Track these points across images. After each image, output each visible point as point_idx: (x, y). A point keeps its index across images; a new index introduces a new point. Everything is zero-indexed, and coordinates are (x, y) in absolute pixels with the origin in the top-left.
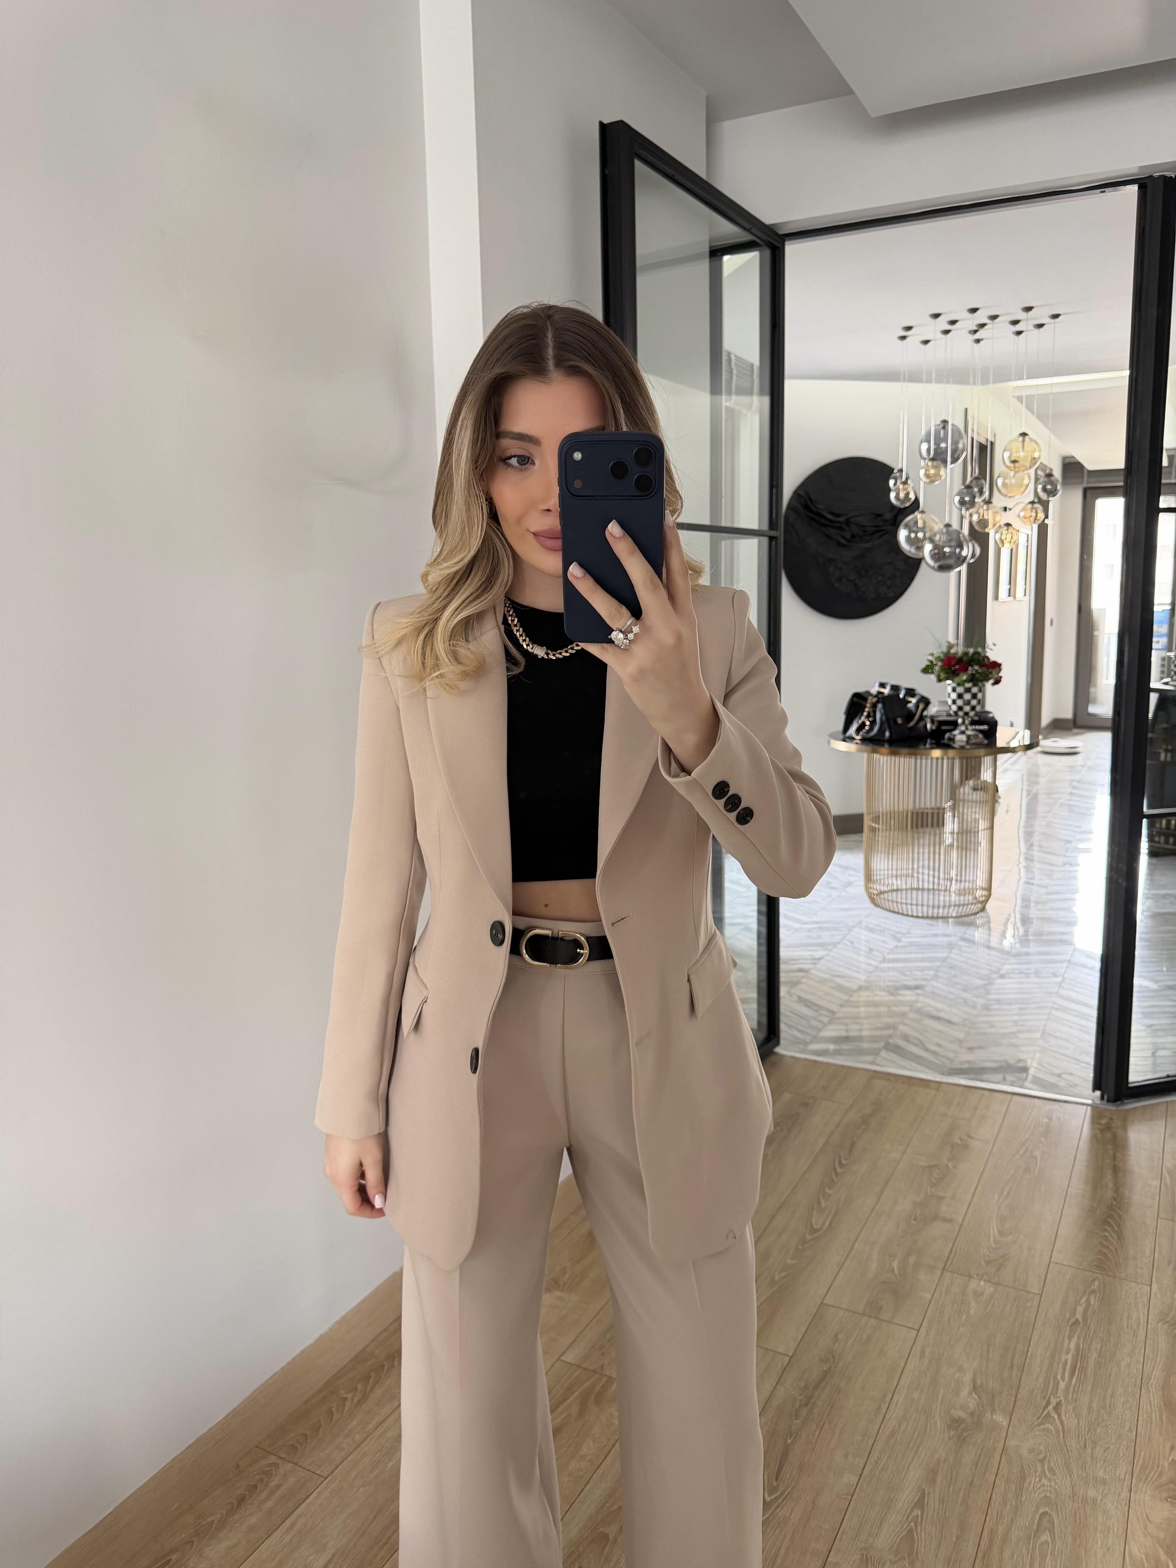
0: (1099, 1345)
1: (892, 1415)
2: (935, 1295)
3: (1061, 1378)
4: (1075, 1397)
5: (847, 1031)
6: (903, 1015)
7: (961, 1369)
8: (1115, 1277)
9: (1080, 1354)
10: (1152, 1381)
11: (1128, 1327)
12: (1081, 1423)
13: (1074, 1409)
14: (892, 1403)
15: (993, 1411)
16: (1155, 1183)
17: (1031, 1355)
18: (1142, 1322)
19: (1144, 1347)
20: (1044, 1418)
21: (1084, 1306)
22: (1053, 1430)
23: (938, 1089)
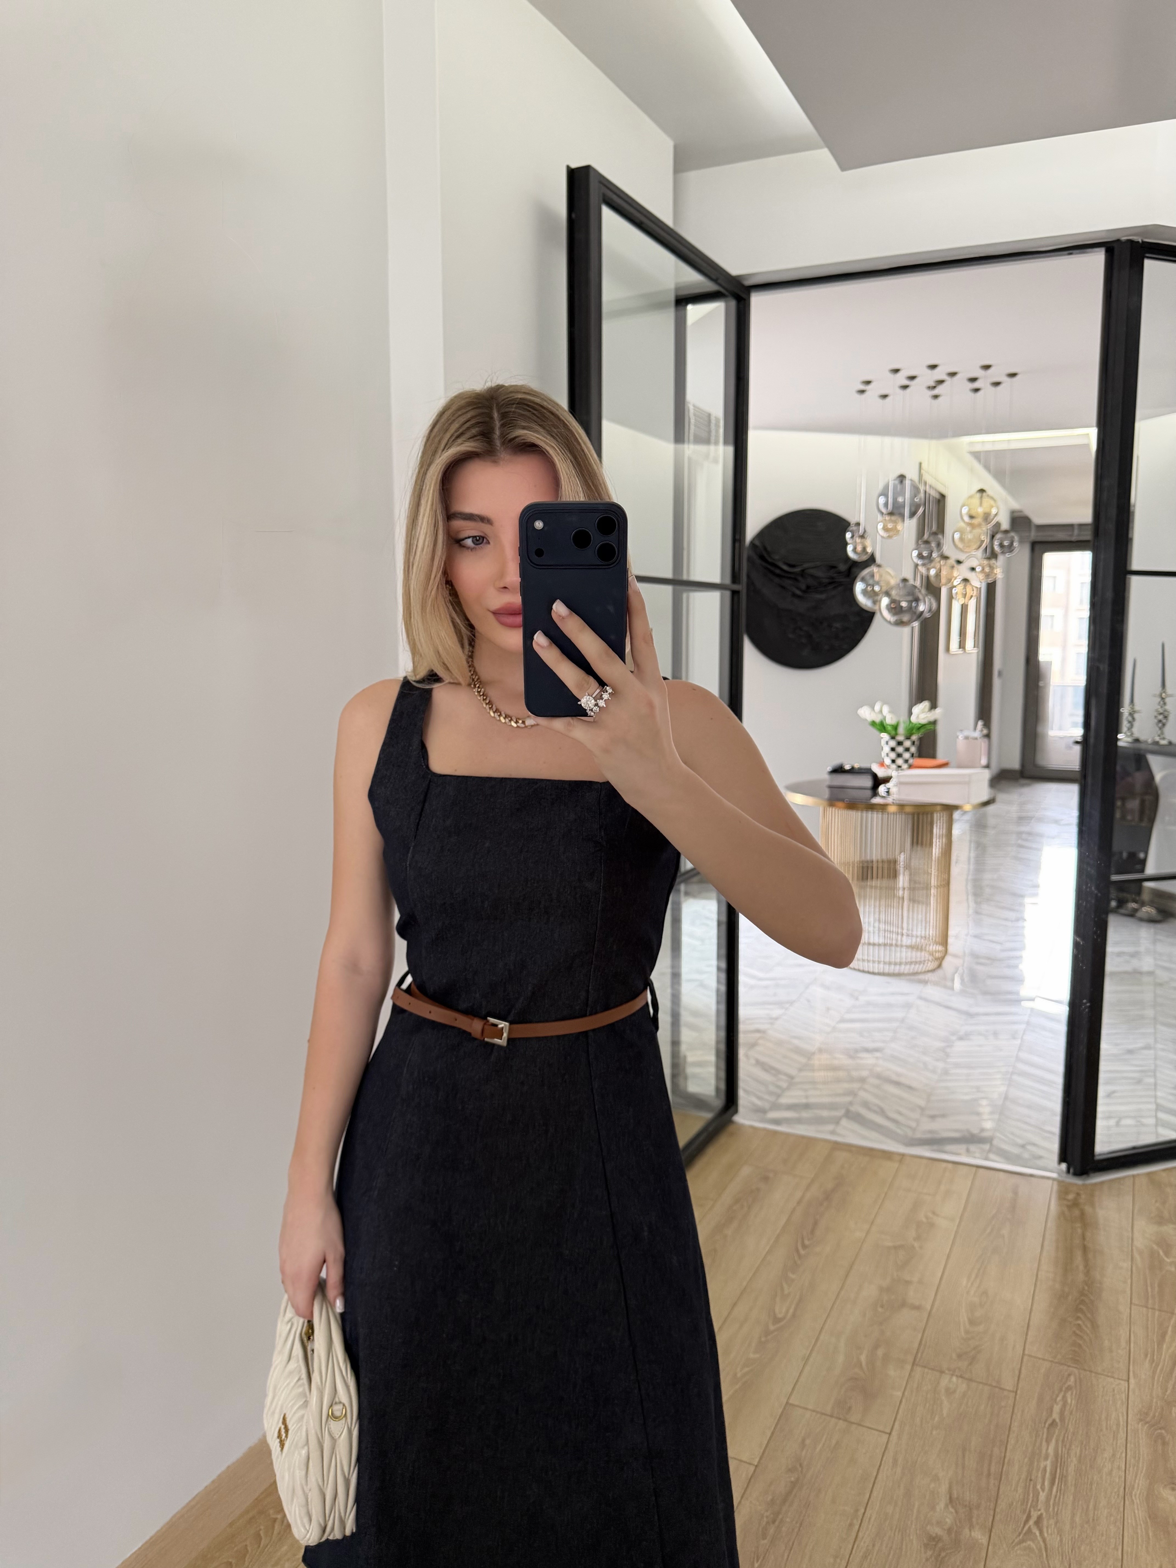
0: (1079, 1448)
1: (865, 1533)
2: (906, 1393)
3: (1041, 1488)
4: (1056, 1510)
5: (807, 1097)
6: (863, 1080)
7: (936, 1479)
8: (1091, 1371)
9: (1059, 1460)
10: (1135, 1490)
11: (1107, 1429)
12: (1064, 1539)
13: (1056, 1523)
14: (864, 1519)
15: (971, 1527)
16: (1126, 1265)
17: (1009, 1461)
18: (1121, 1423)
19: (1124, 1451)
20: (1025, 1534)
21: (1061, 1403)
22: (1035, 1547)
23: (901, 1161)
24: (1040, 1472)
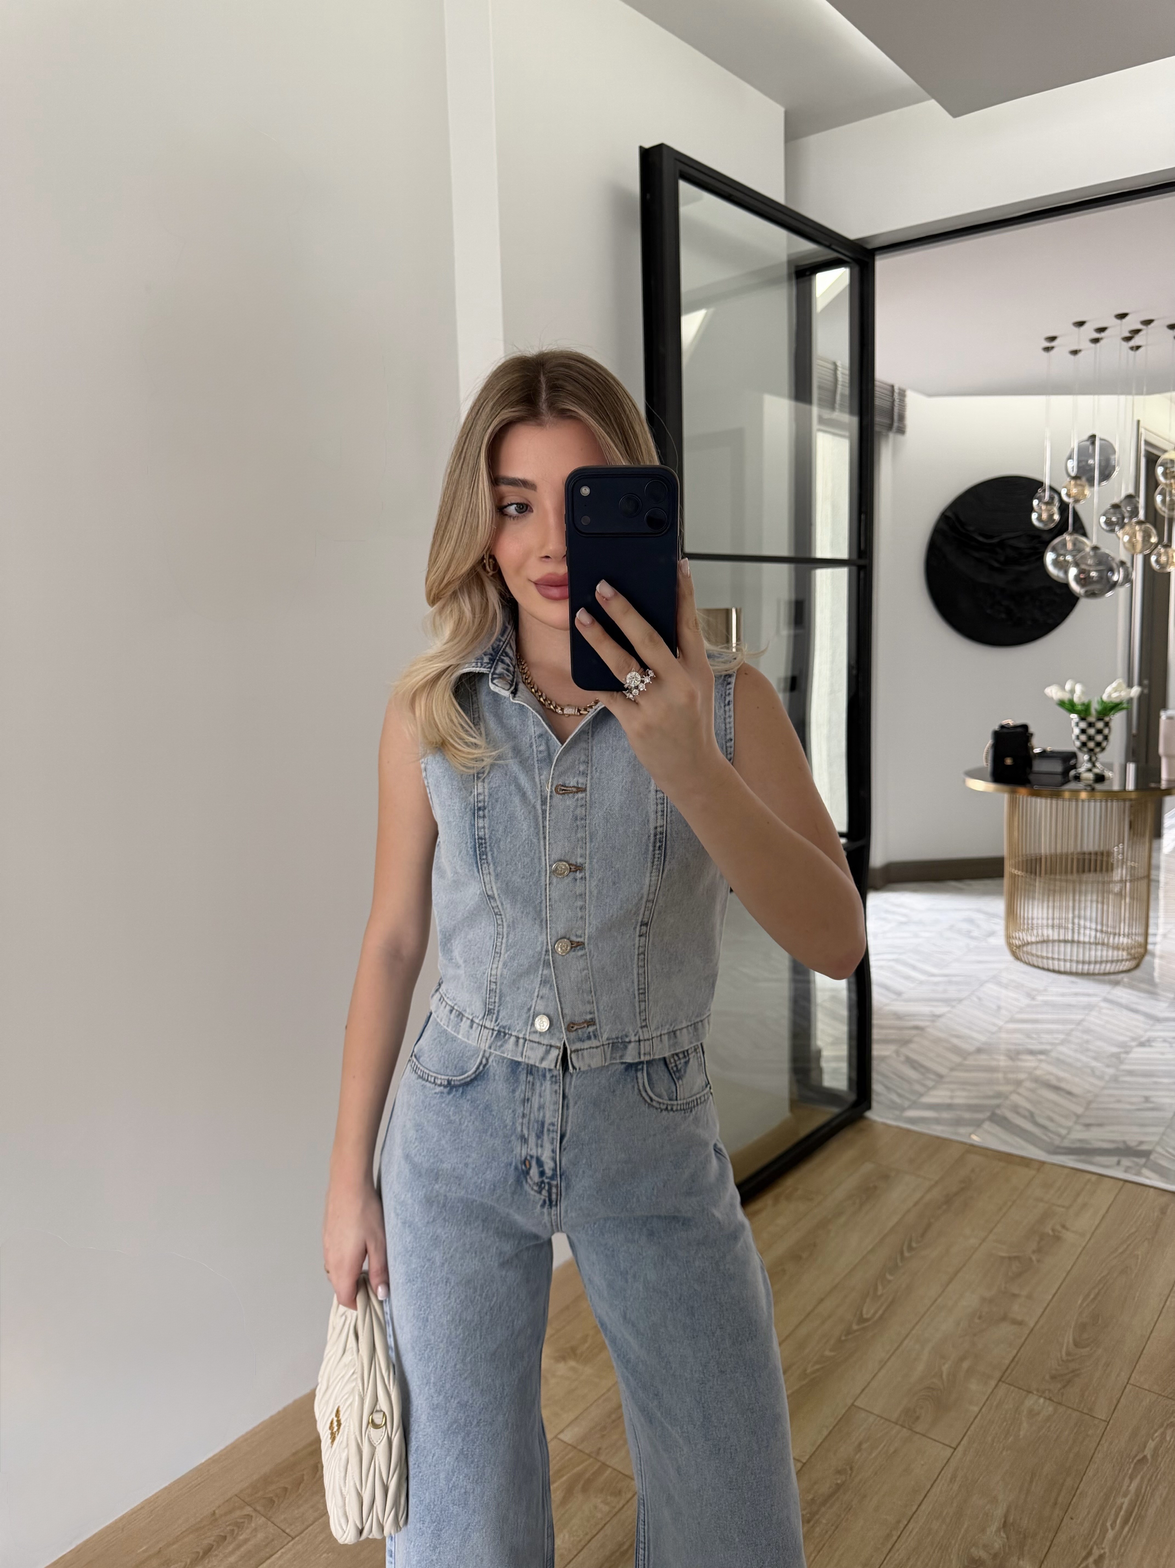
0: (1166, 1491)
1: (903, 1544)
2: (983, 1410)
3: (1111, 1525)
4: (1122, 1551)
5: (952, 1097)
6: (1019, 1083)
7: (994, 1500)
9: (1140, 1498)
14: (905, 1530)
15: (1021, 1556)
17: (1081, 1494)
21: (1157, 1440)
23: (1038, 1170)
24: (1114, 1510)
